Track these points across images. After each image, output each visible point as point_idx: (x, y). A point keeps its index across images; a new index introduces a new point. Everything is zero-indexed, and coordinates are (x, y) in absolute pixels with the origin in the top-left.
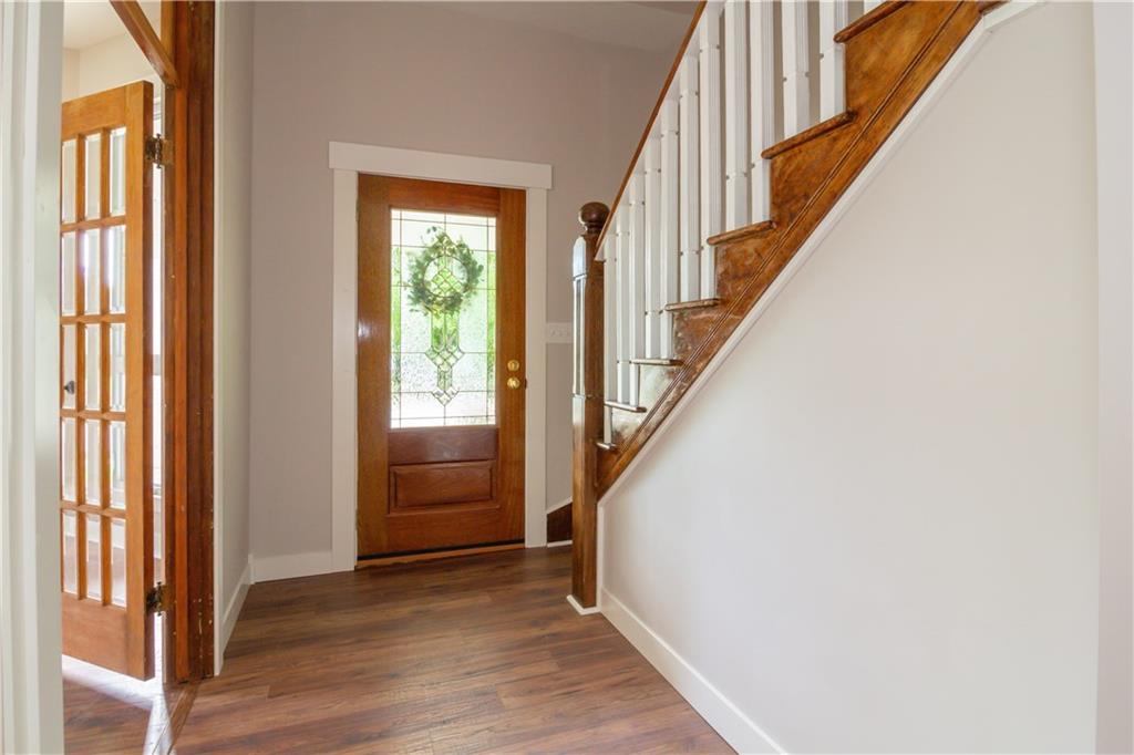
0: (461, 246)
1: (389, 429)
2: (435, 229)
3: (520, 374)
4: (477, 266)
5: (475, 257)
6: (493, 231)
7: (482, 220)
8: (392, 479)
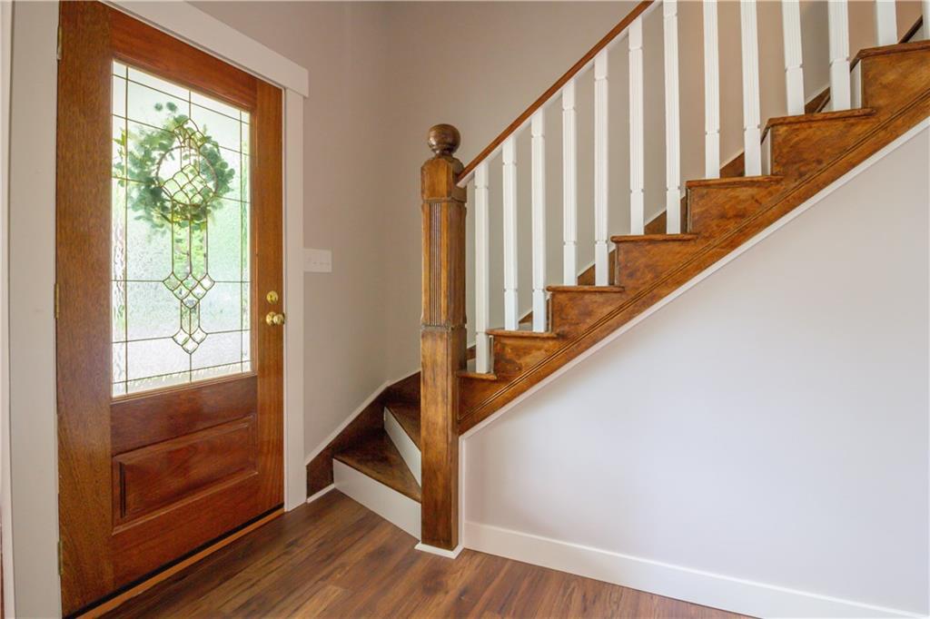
0: (206, 139)
1: (111, 398)
2: (172, 107)
3: (278, 308)
4: (227, 170)
5: (225, 156)
6: (246, 128)
7: (234, 112)
8: (117, 473)
